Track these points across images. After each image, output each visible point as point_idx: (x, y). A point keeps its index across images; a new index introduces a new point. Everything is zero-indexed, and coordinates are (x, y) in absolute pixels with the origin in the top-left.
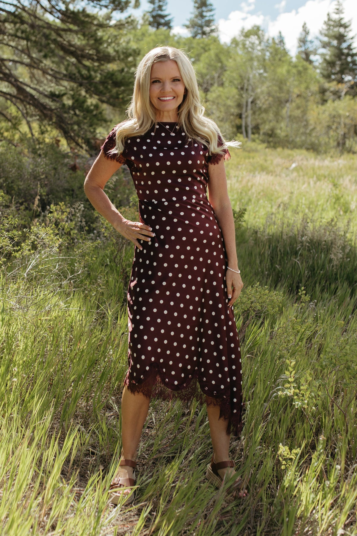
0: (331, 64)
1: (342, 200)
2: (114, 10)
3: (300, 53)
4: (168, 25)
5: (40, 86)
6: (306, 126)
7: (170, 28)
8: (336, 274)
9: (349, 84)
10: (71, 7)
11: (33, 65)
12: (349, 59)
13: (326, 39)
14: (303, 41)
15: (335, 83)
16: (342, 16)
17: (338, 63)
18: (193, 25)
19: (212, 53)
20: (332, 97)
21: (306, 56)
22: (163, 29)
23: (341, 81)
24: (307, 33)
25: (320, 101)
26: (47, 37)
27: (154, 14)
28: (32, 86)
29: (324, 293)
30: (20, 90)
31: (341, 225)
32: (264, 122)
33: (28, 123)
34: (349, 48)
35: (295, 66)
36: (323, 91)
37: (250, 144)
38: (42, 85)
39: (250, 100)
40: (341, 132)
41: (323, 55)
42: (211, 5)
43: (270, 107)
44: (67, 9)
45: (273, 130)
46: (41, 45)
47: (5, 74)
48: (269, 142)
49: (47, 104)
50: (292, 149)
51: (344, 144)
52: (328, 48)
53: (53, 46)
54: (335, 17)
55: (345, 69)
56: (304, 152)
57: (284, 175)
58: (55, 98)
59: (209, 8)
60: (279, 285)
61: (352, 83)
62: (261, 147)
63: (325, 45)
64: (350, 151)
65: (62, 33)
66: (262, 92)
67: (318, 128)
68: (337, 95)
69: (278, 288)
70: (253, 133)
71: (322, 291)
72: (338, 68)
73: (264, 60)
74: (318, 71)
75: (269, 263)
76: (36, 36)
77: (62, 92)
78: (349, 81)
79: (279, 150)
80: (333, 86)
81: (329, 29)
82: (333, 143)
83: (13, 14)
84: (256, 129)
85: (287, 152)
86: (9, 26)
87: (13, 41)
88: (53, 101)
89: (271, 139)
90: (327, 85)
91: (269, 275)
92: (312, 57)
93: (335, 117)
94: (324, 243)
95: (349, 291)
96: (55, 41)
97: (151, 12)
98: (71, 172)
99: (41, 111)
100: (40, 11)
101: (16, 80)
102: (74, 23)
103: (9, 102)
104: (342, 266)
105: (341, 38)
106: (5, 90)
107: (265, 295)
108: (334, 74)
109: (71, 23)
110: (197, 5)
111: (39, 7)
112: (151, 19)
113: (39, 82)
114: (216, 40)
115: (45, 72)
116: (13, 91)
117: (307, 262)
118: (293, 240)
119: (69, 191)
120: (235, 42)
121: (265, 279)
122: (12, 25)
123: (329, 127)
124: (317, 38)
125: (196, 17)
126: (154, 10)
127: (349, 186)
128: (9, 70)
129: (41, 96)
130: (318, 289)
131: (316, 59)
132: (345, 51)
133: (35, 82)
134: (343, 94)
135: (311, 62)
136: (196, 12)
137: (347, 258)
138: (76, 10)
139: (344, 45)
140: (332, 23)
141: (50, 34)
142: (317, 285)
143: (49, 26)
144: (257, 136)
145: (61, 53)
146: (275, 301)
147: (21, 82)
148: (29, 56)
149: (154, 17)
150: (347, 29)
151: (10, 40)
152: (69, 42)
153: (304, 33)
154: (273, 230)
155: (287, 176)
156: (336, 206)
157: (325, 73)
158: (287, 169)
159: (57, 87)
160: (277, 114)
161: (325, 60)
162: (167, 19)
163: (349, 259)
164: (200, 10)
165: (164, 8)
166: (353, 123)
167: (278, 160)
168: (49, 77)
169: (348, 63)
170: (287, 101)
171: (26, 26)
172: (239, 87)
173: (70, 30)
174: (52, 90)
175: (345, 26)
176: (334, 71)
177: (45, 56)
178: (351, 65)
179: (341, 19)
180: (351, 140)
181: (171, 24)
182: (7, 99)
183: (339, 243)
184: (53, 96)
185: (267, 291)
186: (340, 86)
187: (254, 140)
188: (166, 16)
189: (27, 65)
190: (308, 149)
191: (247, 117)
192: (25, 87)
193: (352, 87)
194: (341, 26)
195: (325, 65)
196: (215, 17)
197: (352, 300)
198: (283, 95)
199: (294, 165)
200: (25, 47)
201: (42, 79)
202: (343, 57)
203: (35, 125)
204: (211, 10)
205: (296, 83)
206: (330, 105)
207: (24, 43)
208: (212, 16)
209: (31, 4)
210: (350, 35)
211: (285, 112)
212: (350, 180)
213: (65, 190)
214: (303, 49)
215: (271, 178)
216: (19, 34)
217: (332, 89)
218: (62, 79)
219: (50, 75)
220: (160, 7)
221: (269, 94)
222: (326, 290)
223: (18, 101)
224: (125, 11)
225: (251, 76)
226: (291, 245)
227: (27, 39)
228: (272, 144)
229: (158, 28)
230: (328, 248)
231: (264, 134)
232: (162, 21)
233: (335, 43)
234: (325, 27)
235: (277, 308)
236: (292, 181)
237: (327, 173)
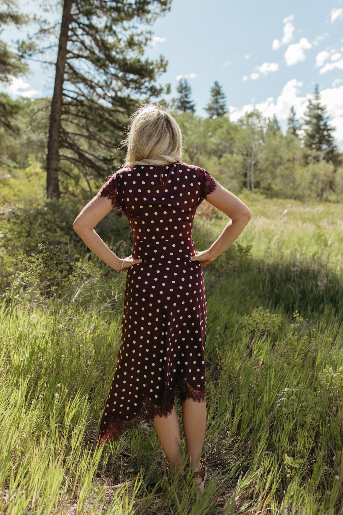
0: (311, 136)
1: (323, 238)
2: (151, 96)
3: (289, 128)
4: (192, 108)
5: (96, 153)
6: (294, 182)
7: (193, 111)
8: (323, 297)
9: (325, 152)
10: (119, 94)
11: (90, 137)
12: (325, 133)
13: (308, 119)
14: (291, 120)
15: (315, 150)
16: (319, 101)
17: (317, 136)
18: (210, 109)
19: (224, 130)
20: (314, 161)
21: (294, 131)
22: (189, 111)
23: (319, 149)
24: (294, 114)
25: (304, 164)
26: (101, 116)
27: (182, 100)
28: (90, 152)
29: (314, 313)
30: (81, 156)
31: (324, 257)
32: (263, 179)
33: (88, 181)
34: (325, 125)
35: (286, 138)
36: (306, 157)
37: (253, 196)
38: (97, 151)
39: (253, 163)
40: (320, 186)
41: (306, 130)
42: (223, 94)
43: (267, 168)
44: (116, 95)
45: (269, 185)
46: (96, 122)
47: (69, 144)
48: (267, 194)
49: (101, 166)
50: (284, 199)
51: (322, 195)
52: (310, 125)
53: (105, 123)
54: (314, 102)
55: (322, 140)
56: (293, 201)
57: (278, 218)
58: (107, 162)
59: (222, 96)
60: (278, 306)
61: (328, 150)
62: (262, 197)
63: (308, 123)
64: (327, 200)
65: (113, 113)
66: (261, 158)
67: (303, 184)
68: (317, 159)
69: (277, 309)
70: (256, 187)
71: (312, 310)
72: (317, 140)
73: (263, 133)
74: (303, 142)
75: (269, 288)
76: (92, 116)
77: (113, 157)
78: (326, 149)
79: (275, 199)
80: (314, 153)
81: (310, 111)
82: (314, 195)
83: (76, 99)
84: (257, 185)
85: (281, 201)
86: (72, 109)
87: (76, 119)
88: (105, 163)
89: (268, 192)
90: (309, 152)
91: (270, 298)
92: (299, 132)
93: (315, 176)
94: (311, 272)
95: (334, 310)
96: (107, 120)
97: (180, 99)
98: (117, 217)
99: (97, 172)
100: (95, 98)
101: (78, 148)
102: (121, 106)
103: (73, 165)
104: (327, 290)
105: (319, 118)
106: (69, 156)
107: (267, 317)
108: (314, 144)
109: (119, 106)
110: (213, 94)
111: (95, 94)
112: (180, 104)
113: (95, 149)
114: (227, 120)
115: (99, 142)
116: (76, 156)
117: (299, 287)
118: (287, 270)
119: (116, 231)
120: (241, 121)
121: (267, 301)
122: (75, 107)
123: (312, 183)
124: (301, 118)
125: (213, 103)
126: (182, 97)
127: (327, 227)
128: (73, 141)
129: (97, 160)
130: (309, 308)
131: (301, 133)
132: (322, 127)
133: (92, 149)
134: (321, 158)
135: (297, 135)
136: (213, 99)
137: (330, 284)
138: (123, 96)
139: (322, 123)
140: (312, 107)
141: (103, 114)
142: (309, 306)
143: (102, 108)
144: (258, 189)
145: (112, 128)
146: (276, 322)
147: (82, 150)
148: (88, 130)
149: (182, 103)
150: (324, 111)
151: (73, 119)
152: (117, 120)
153: (292, 115)
154: (271, 261)
155: (281, 219)
156: (319, 242)
157: (308, 143)
158: (281, 213)
159: (108, 153)
160: (272, 173)
161: (308, 134)
162: (192, 104)
163: (331, 285)
164: (215, 98)
165: (189, 96)
166: (329, 180)
167: (273, 208)
168: (103, 146)
169: (324, 136)
170: (280, 164)
171: (85, 108)
172: (245, 153)
173: (118, 111)
174: (105, 155)
175: (322, 109)
176: (314, 142)
177: (100, 130)
178: (327, 138)
179: (319, 104)
180: (328, 192)
181: (195, 108)
182: (71, 162)
183: (323, 271)
184: (105, 160)
185: (268, 314)
186: (319, 153)
187: (256, 193)
188: (190, 102)
189: (86, 137)
190: (295, 199)
191: (250, 176)
192: (84, 153)
193: (328, 153)
194: (319, 108)
195: (308, 137)
196: (227, 103)
197: (337, 318)
198: (276, 160)
199: (286, 211)
200: (85, 124)
201: (98, 147)
202: (321, 132)
203: (92, 182)
204: (223, 98)
205: (286, 151)
206: (311, 166)
207: (84, 121)
208: (224, 102)
209: (89, 92)
210: (325, 116)
211: (278, 171)
212: (328, 222)
213: (112, 231)
214: (291, 126)
215: (268, 221)
216: (80, 114)
217: (313, 155)
218: (113, 148)
219: (103, 144)
220: (186, 96)
221: (267, 159)
222: (315, 310)
223: (80, 164)
224: (159, 96)
225: (253, 146)
226: (286, 273)
227: (86, 117)
228: (269, 196)
229: (185, 111)
230: (315, 275)
231: (264, 188)
232: (188, 106)
233: (314, 121)
234: (308, 110)
235: (277, 328)
236: (285, 223)
237: (310, 217)
